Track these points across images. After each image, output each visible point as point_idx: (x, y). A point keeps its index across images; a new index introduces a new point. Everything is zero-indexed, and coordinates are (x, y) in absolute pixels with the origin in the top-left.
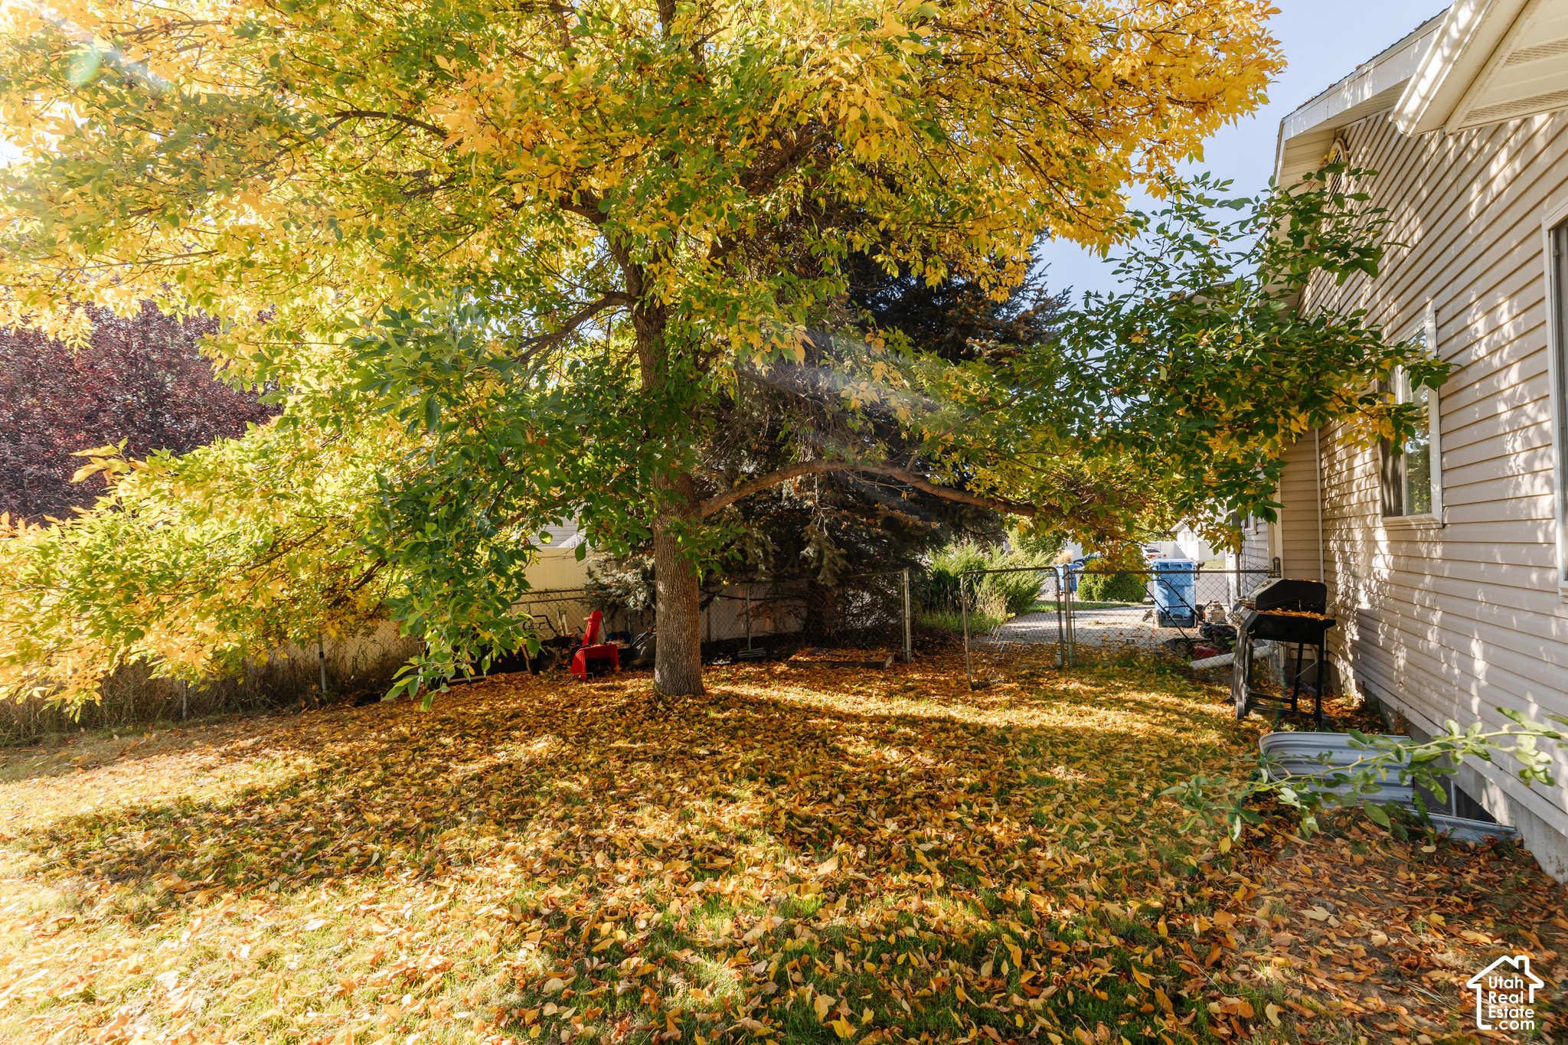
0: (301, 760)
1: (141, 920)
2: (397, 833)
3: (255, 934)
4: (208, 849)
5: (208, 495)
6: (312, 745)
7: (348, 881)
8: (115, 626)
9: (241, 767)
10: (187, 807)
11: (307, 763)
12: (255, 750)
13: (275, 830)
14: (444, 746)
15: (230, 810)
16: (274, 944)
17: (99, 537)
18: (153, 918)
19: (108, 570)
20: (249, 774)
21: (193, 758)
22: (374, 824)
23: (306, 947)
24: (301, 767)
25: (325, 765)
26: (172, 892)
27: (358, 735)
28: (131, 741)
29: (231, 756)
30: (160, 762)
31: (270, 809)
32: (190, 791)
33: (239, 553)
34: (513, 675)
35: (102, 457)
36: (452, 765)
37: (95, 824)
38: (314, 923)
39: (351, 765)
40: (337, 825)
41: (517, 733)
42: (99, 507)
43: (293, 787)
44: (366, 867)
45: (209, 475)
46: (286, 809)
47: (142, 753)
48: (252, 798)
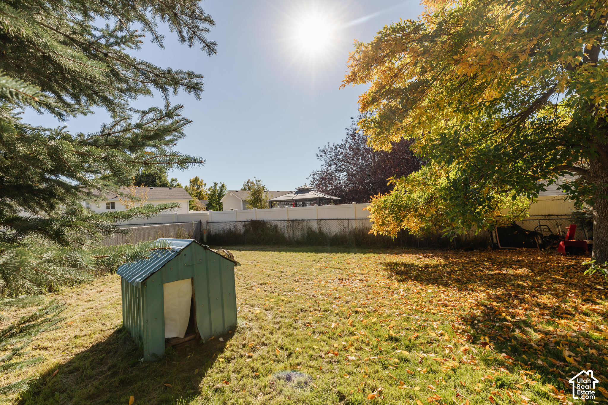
0: (441, 261)
1: (399, 281)
2: (458, 281)
3: (418, 289)
4: (415, 273)
5: (412, 186)
6: (446, 258)
7: (441, 286)
8: (397, 219)
9: (427, 259)
10: (413, 264)
11: (442, 261)
12: (432, 257)
13: (430, 274)
14: (485, 265)
15: (421, 268)
16: (420, 291)
17: (394, 197)
18: (401, 281)
19: (396, 205)
20: (427, 261)
21: (417, 256)
22: (453, 278)
23: (427, 293)
24: (441, 262)
25: (447, 263)
26: (406, 279)
27: (460, 258)
28: (406, 250)
29: (425, 257)
30: (410, 255)
31: (430, 269)
32: (414, 262)
33: (422, 201)
34: (530, 249)
35: (391, 180)
36: (485, 270)
37: (396, 264)
38: (430, 291)
39: (453, 264)
40: (444, 276)
41: (514, 266)
42: (394, 191)
43: (437, 266)
44: (446, 285)
45: (412, 181)
46: (434, 270)
47: (407, 253)
48: (427, 266)
